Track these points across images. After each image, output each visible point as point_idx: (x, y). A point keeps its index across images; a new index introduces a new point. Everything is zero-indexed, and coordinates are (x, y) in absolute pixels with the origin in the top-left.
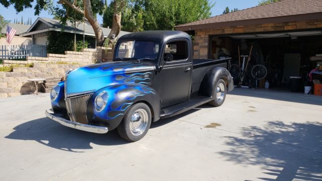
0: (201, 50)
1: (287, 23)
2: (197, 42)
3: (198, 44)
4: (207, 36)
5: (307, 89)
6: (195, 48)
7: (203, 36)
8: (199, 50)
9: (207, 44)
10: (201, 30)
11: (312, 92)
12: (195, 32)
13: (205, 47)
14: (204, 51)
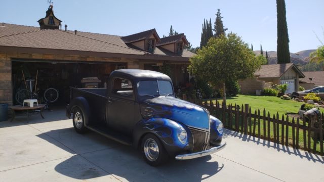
4: (9, 59)
9: (10, 68)
13: (8, 71)
14: (7, 76)
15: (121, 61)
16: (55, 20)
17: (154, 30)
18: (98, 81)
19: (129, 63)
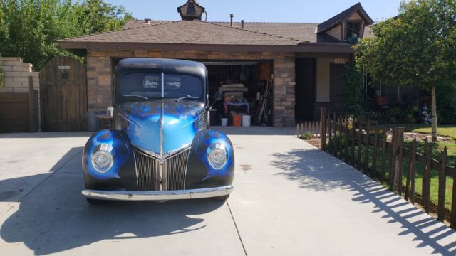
0: (100, 77)
1: (210, 52)
2: (92, 65)
3: (93, 69)
4: (108, 58)
5: (224, 121)
6: (90, 74)
7: (101, 58)
8: (97, 78)
9: (109, 70)
10: (98, 50)
11: (230, 123)
12: (88, 51)
13: (107, 74)
14: (106, 79)
15: (262, 57)
16: (196, 7)
17: (359, 5)
18: (242, 90)
19: (276, 60)
